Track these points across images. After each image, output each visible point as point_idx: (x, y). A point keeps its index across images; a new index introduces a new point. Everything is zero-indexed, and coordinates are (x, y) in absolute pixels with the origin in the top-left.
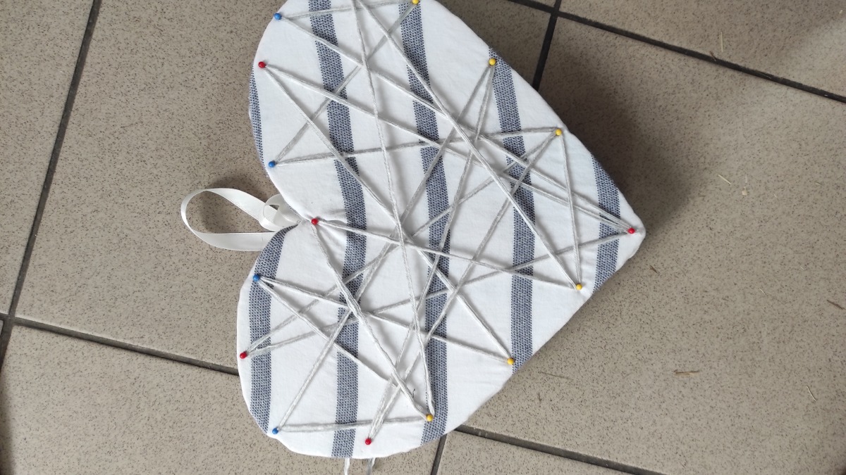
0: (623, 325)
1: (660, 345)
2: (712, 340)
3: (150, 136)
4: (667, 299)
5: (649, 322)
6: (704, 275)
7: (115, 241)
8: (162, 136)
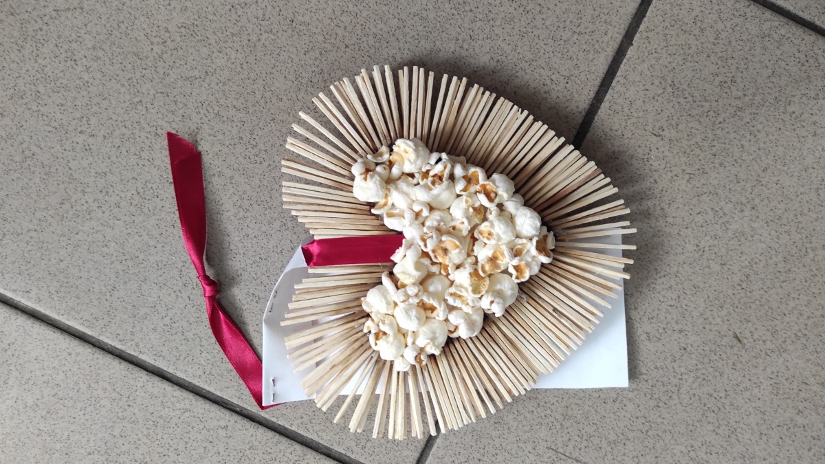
0: (679, 406)
1: (725, 445)
2: (800, 452)
3: (89, 29)
4: (748, 384)
5: (716, 410)
6: (808, 360)
7: (17, 159)
8: (105, 31)
